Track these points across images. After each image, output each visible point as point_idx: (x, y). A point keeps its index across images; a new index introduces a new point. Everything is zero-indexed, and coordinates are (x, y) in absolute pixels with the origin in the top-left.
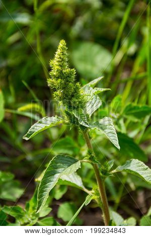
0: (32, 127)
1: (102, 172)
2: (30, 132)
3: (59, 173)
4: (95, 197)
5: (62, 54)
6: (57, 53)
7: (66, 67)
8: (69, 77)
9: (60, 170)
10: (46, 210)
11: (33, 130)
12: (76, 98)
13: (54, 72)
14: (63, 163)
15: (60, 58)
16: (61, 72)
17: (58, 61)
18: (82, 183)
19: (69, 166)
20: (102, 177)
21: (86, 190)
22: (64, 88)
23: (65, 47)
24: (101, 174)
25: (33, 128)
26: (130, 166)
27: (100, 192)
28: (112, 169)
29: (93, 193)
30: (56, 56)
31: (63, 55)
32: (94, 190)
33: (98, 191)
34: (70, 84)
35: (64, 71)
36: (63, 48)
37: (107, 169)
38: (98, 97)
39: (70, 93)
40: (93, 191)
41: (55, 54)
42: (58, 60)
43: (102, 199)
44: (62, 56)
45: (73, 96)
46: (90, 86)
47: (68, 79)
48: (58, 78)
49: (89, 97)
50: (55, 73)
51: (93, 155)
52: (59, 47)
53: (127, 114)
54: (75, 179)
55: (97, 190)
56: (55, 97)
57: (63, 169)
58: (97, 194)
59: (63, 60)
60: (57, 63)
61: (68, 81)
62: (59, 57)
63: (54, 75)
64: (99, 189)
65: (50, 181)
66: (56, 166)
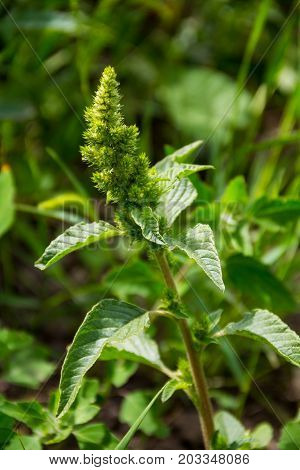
0: (53, 243)
1: (197, 335)
2: (49, 253)
3: (106, 337)
4: (183, 385)
5: (107, 95)
6: (97, 93)
7: (118, 122)
8: (123, 142)
9: (108, 331)
10: (89, 410)
11: (54, 250)
12: (140, 186)
13: (92, 133)
14: (114, 317)
15: (104, 103)
16: (107, 132)
17: (101, 111)
18: (158, 357)
19: (126, 323)
20: (196, 344)
21: (166, 370)
22: (114, 165)
23: (114, 81)
24: (194, 339)
25: (55, 247)
26: (251, 323)
27: (192, 374)
28: (216, 329)
29: (179, 377)
30: (97, 99)
31: (110, 97)
32: (182, 370)
33: (189, 373)
34: (127, 156)
35: (112, 131)
36: (109, 84)
37: (206, 328)
38: (189, 183)
39: (127, 176)
40: (179, 373)
41: (95, 95)
42: (100, 107)
43: (197, 389)
44: (108, 101)
45: (132, 181)
46: (173, 159)
47: (122, 146)
48: (101, 144)
49: (168, 184)
50: (95, 135)
51: (175, 300)
52: (103, 81)
53: (259, 216)
54: (145, 349)
55: (187, 370)
56: (96, 184)
57: (113, 329)
58: (187, 379)
59: (110, 108)
60: (99, 115)
61: (121, 151)
62: (102, 101)
63: (92, 139)
64: (191, 370)
65: (88, 354)
66: (99, 322)
